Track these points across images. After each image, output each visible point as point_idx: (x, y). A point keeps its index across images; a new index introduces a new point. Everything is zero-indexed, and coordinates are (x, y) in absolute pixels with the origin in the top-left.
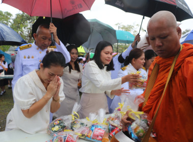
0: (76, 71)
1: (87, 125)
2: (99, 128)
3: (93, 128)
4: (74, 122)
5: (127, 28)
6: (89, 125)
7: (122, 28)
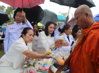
0: (37, 36)
1: (41, 64)
2: (48, 65)
3: (45, 66)
4: (35, 62)
5: (64, 14)
6: (43, 64)
7: (62, 14)
